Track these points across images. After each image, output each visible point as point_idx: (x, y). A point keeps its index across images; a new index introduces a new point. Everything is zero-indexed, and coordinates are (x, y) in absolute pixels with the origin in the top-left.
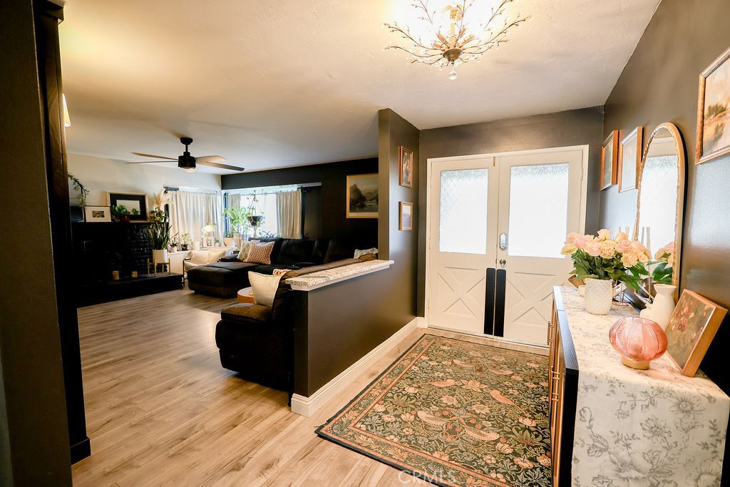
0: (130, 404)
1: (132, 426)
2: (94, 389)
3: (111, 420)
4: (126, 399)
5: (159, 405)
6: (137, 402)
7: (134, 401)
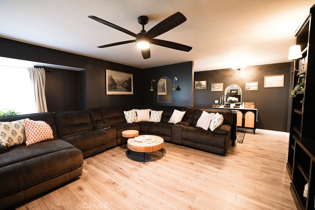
0: (262, 170)
1: (269, 165)
2: (267, 185)
3: (273, 171)
4: (261, 172)
5: (256, 164)
6: (260, 169)
7: (260, 170)
